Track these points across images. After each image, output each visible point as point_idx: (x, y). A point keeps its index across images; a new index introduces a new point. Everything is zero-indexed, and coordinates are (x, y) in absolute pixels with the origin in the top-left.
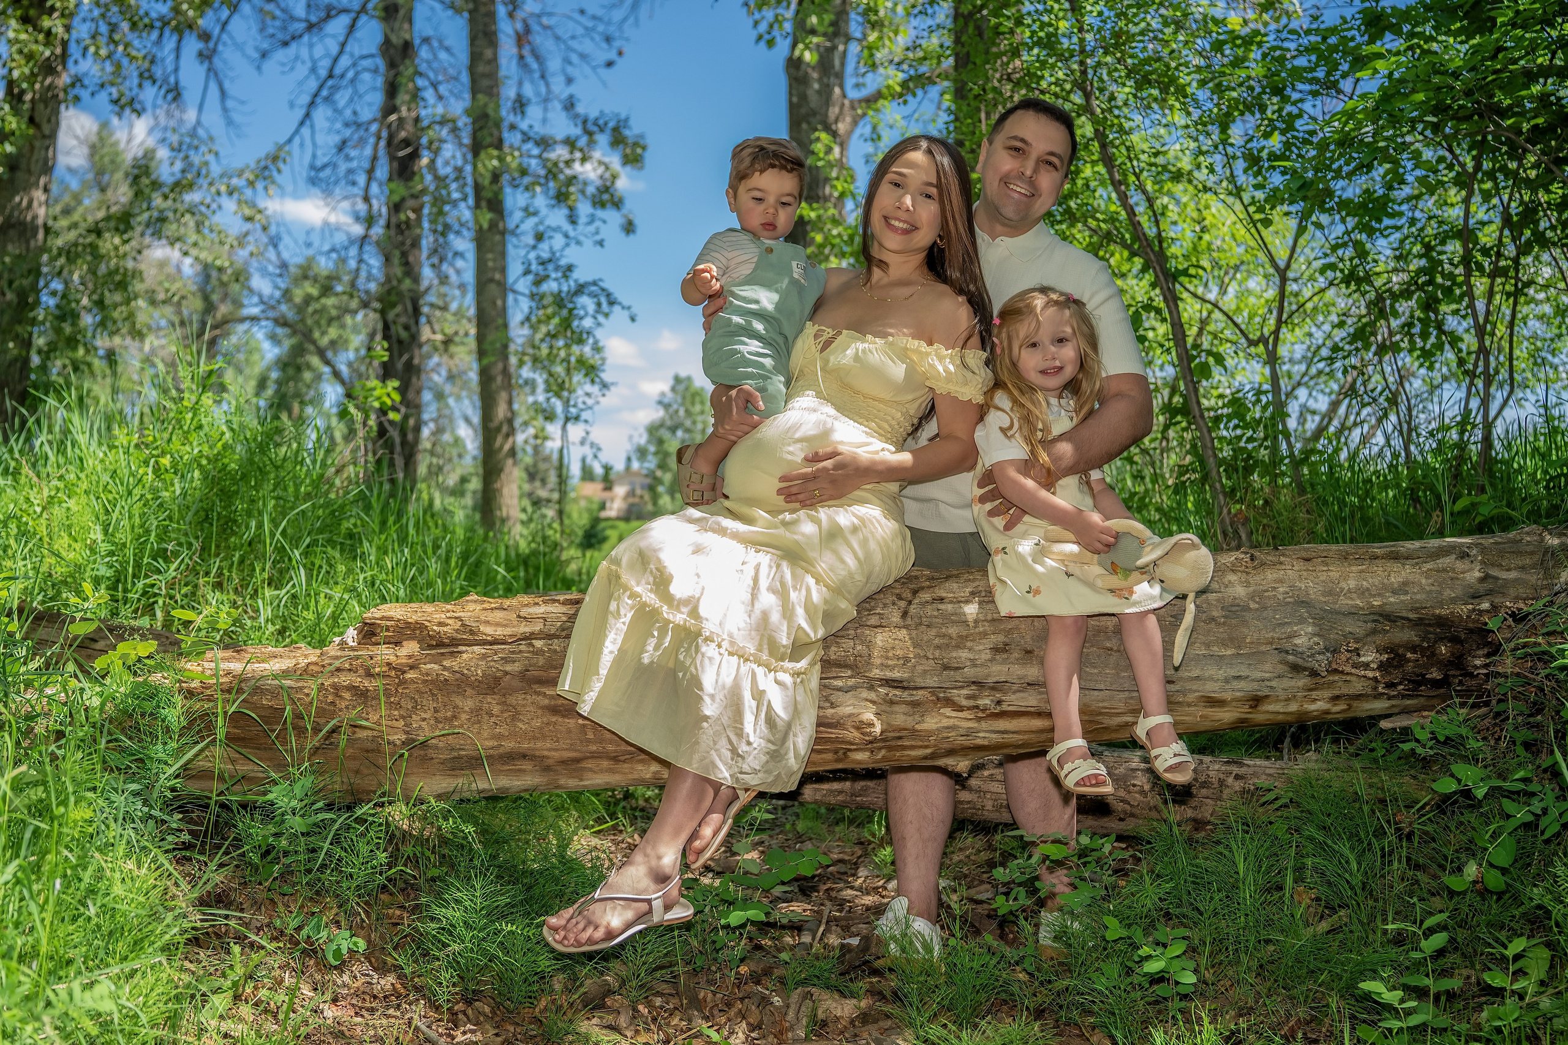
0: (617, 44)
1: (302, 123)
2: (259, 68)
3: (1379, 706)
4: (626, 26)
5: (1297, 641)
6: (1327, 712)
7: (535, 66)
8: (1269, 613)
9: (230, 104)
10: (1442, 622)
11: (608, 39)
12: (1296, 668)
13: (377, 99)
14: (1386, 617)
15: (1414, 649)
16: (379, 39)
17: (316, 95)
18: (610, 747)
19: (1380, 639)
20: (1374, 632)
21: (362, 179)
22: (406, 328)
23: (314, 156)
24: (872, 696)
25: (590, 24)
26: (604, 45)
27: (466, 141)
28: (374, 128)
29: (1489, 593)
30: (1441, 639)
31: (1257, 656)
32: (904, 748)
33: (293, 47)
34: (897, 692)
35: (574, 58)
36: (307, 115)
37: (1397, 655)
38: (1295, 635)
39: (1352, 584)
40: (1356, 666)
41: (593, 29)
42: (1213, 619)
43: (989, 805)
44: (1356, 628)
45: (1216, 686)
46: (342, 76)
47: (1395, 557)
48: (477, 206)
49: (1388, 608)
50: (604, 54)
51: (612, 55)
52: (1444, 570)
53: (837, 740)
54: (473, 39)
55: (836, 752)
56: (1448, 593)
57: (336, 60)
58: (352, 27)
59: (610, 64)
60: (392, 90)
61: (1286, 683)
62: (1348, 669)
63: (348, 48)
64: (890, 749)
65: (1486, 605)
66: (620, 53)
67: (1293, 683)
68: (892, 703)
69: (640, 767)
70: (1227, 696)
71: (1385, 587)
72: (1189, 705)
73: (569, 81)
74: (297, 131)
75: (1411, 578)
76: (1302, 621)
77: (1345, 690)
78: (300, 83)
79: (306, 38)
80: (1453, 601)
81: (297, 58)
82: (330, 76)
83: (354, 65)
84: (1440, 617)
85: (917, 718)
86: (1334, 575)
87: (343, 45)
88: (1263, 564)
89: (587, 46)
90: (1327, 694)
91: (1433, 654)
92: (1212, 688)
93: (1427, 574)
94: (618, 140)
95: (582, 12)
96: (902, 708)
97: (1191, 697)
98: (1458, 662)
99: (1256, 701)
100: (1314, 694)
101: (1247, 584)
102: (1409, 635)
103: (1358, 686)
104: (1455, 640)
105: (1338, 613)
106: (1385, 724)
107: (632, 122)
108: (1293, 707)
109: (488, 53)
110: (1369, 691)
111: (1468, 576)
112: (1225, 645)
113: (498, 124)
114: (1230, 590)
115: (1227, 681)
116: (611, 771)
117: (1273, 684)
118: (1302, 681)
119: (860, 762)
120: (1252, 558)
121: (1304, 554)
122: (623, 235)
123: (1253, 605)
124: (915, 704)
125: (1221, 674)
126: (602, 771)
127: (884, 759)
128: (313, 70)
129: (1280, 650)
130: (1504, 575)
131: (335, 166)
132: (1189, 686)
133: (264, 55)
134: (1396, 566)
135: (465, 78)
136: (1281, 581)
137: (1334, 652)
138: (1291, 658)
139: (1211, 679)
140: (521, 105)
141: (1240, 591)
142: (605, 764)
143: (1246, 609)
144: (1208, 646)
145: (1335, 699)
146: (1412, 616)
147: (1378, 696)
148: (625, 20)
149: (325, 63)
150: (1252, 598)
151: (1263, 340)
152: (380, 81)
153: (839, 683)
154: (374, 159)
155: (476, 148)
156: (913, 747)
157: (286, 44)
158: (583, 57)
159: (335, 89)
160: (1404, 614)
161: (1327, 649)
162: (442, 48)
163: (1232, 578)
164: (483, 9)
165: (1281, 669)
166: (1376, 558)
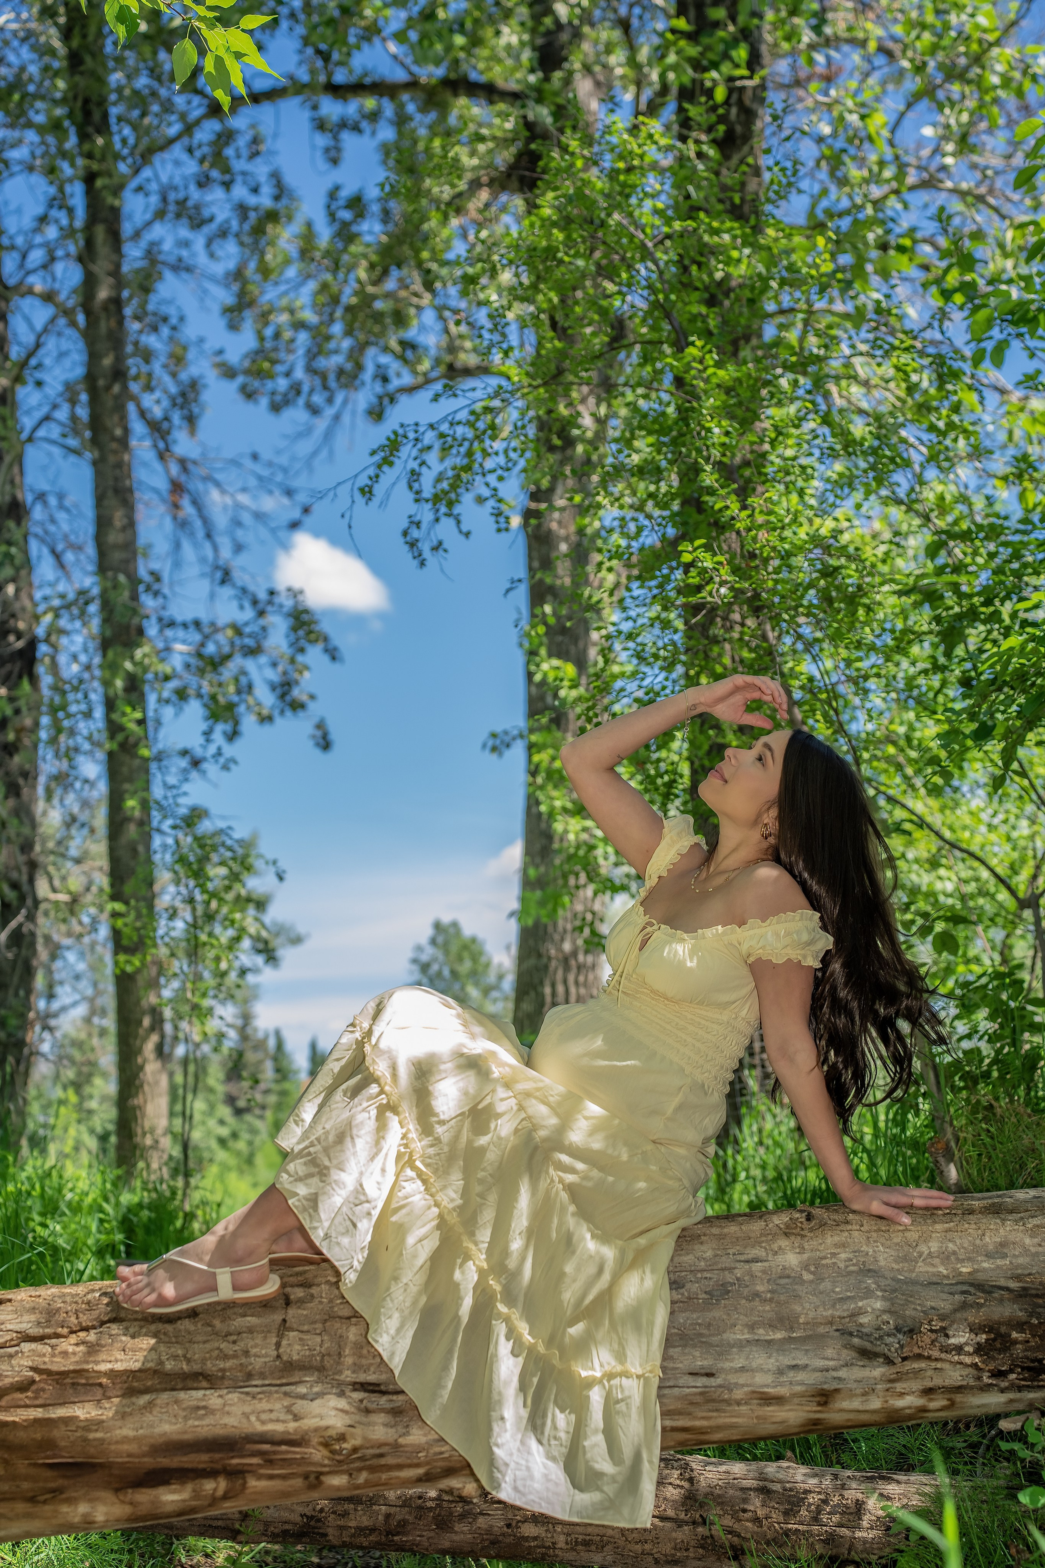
0: (302, 497)
3: (994, 1400)
5: (864, 1320)
6: (923, 1410)
7: (196, 520)
8: (826, 1285)
11: (289, 493)
12: (867, 1355)
14: (978, 1287)
15: (1020, 1326)
18: (25, 1485)
19: (972, 1316)
20: (964, 1306)
24: (342, 1403)
25: (265, 473)
27: (97, 630)
31: (813, 1341)
32: (389, 1468)
34: (374, 1397)
35: (246, 518)
37: (999, 1335)
38: (859, 1313)
39: (934, 1246)
40: (945, 1350)
41: (270, 479)
42: (757, 1295)
43: (561, 1540)
44: (945, 1303)
45: (769, 1379)
47: (996, 1210)
49: (981, 1276)
51: (296, 513)
53: (303, 1461)
54: (100, 499)
55: (306, 1477)
59: (294, 525)
61: (857, 1373)
62: (935, 1353)
64: (372, 1469)
66: (307, 510)
67: (866, 1373)
68: (367, 1411)
69: (65, 1509)
70: (783, 1391)
71: (976, 1250)
72: (738, 1403)
73: (239, 547)
75: (1011, 1238)
76: (868, 1294)
77: (938, 1381)
85: (401, 1430)
86: (910, 1235)
88: (822, 1225)
90: (916, 1386)
92: (763, 1381)
93: (1033, 1232)
95: (253, 456)
96: (381, 1418)
97: (738, 1394)
99: (824, 1397)
100: (899, 1387)
101: (802, 1250)
102: (1010, 1310)
103: (954, 1376)
105: (915, 1283)
106: (1004, 1425)
108: (876, 1404)
109: (119, 518)
110: (972, 1383)
112: (772, 1326)
114: (780, 1259)
115: (780, 1372)
116: (28, 1516)
117: (843, 1373)
118: (878, 1371)
119: (338, 1489)
120: (809, 1218)
123: (807, 1276)
124: (395, 1413)
125: (772, 1363)
126: (18, 1517)
127: (367, 1484)
129: (845, 1333)
132: (733, 1378)
134: (993, 1222)
137: (910, 1332)
138: (856, 1341)
139: (760, 1370)
141: (792, 1259)
142: (21, 1507)
143: (798, 1281)
144: (752, 1327)
145: (928, 1392)
146: (1013, 1285)
147: (986, 1388)
148: (315, 453)
150: (806, 1267)
153: (302, 1389)
155: (106, 644)
156: (400, 1467)
158: (257, 516)
160: (1002, 1282)
161: (898, 1329)
162: (61, 507)
163: (784, 1243)
164: (112, 459)
165: (847, 1355)
166: (971, 1212)
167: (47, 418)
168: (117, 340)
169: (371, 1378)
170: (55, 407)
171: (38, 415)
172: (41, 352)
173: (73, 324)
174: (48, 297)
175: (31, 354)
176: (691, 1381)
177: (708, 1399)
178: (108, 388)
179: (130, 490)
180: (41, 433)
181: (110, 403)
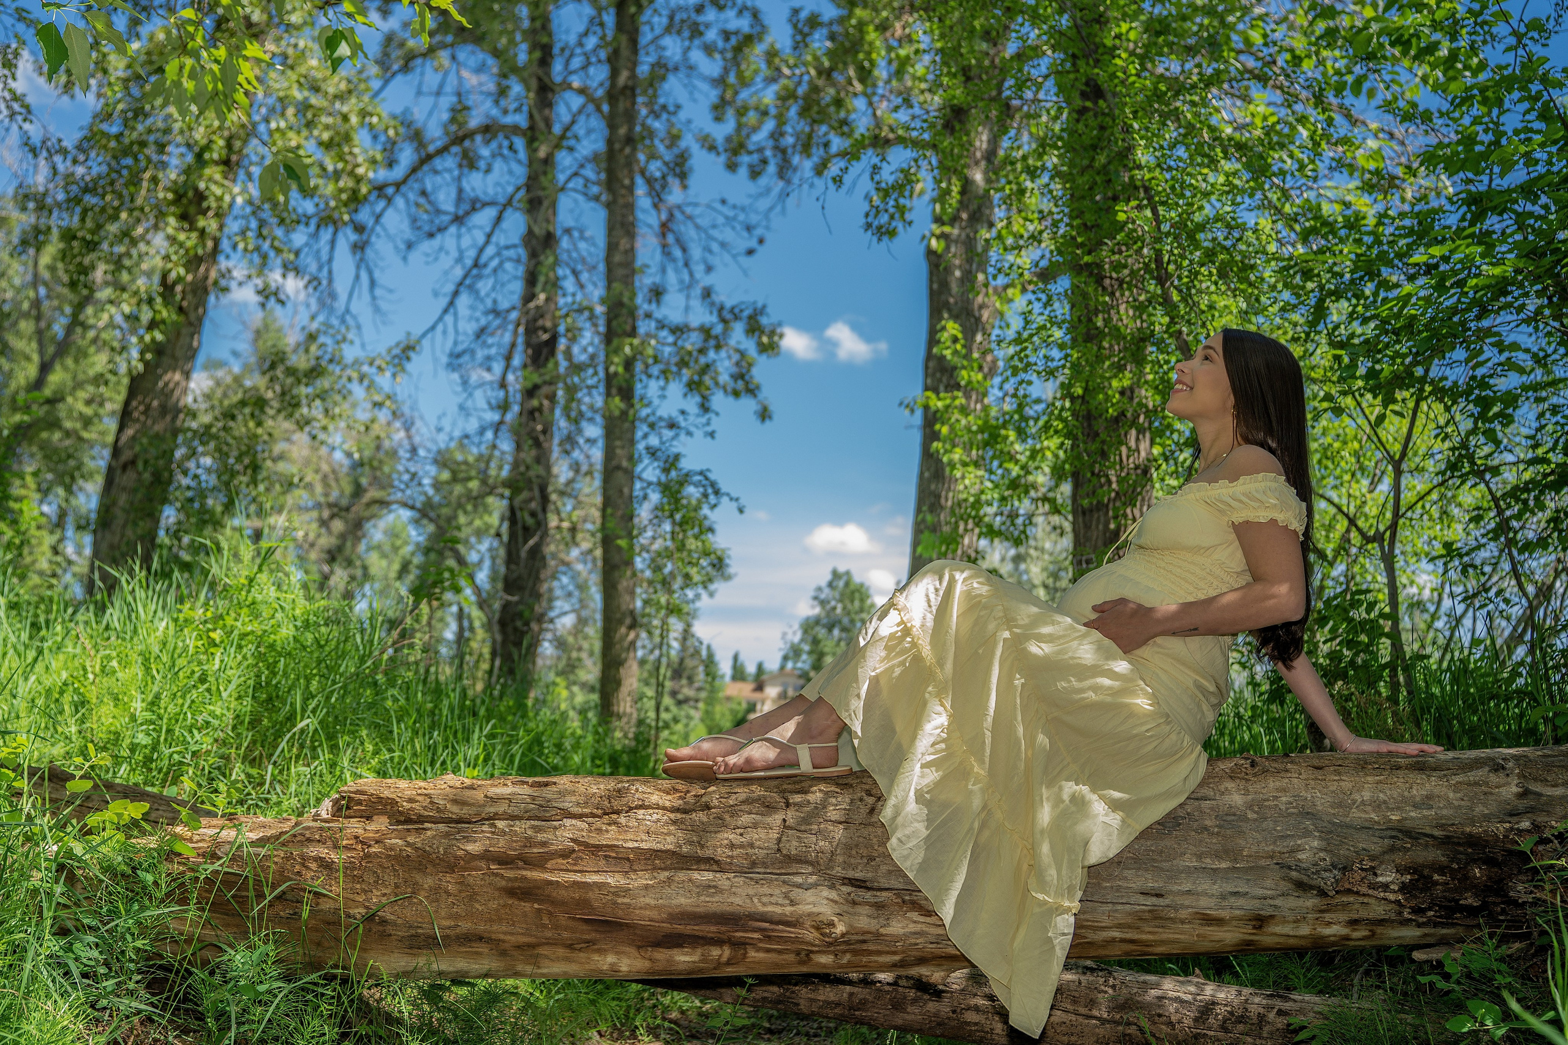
0: (759, 232)
1: (446, 311)
2: (405, 259)
3: (1408, 934)
4: (772, 215)
5: (1302, 856)
6: (1347, 938)
7: (677, 253)
8: (1269, 823)
9: (378, 292)
10: (1473, 841)
11: (749, 228)
12: (1302, 886)
13: (517, 287)
14: (1407, 833)
15: (1441, 870)
16: (522, 229)
17: (460, 284)
19: (1399, 858)
20: (1392, 849)
21: (498, 367)
22: (533, 514)
23: (456, 343)
24: (833, 895)
25: (731, 213)
26: (745, 234)
27: (602, 329)
28: (514, 315)
29: (1530, 810)
30: (1475, 861)
31: (1255, 871)
32: (870, 953)
33: (439, 237)
34: (862, 892)
35: (715, 247)
36: (451, 303)
37: (1422, 876)
38: (1298, 849)
39: (1367, 795)
40: (1373, 886)
41: (734, 218)
42: (1206, 828)
44: (1375, 846)
45: (1212, 902)
46: (485, 265)
47: (1421, 768)
48: (608, 394)
49: (1409, 823)
50: (745, 242)
51: (753, 243)
52: (1476, 784)
53: (796, 940)
54: (611, 229)
55: (798, 954)
56: (1479, 809)
57: (481, 250)
58: (499, 219)
59: (750, 252)
60: (531, 279)
61: (1292, 902)
62: (1364, 889)
63: (494, 239)
64: (855, 953)
65: (1525, 824)
66: (761, 241)
67: (1300, 902)
68: (854, 903)
70: (1225, 914)
71: (1405, 800)
72: (1183, 922)
73: (709, 269)
74: (440, 319)
75: (1436, 791)
76: (1307, 834)
77: (1363, 914)
78: (446, 273)
79: (453, 229)
80: (1487, 818)
81: (441, 249)
82: (476, 265)
83: (498, 254)
84: (1470, 835)
85: (882, 921)
86: (1346, 785)
87: (489, 236)
88: (1265, 771)
89: (728, 235)
90: (1343, 917)
91: (1466, 877)
92: (1206, 904)
93: (1456, 788)
94: (754, 327)
95: (723, 202)
96: (866, 910)
97: (1183, 914)
98: (1496, 888)
99: (1260, 921)
100: (1328, 917)
101: (1247, 792)
102: (1434, 855)
103: (1378, 910)
104: (1490, 862)
105: (1348, 826)
106: (1417, 955)
107: (769, 310)
108: (1305, 930)
109: (624, 244)
110: (1393, 916)
111: (1503, 790)
112: (1218, 856)
113: (632, 313)
114: (1227, 798)
115: (1223, 897)
117: (1278, 902)
118: (1311, 902)
119: (824, 966)
120: (1254, 765)
121: (1316, 762)
122: (757, 423)
123: (1250, 815)
124: (879, 906)
125: (1216, 889)
127: (850, 965)
128: (459, 260)
129: (1284, 866)
130: (1549, 791)
131: (473, 352)
132: (1179, 900)
133: (410, 246)
134: (1419, 778)
135: (602, 267)
136: (1284, 790)
137: (1344, 869)
138: (1294, 874)
139: (1205, 894)
140: (657, 293)
141: (1237, 799)
143: (1244, 818)
144: (1199, 857)
145: (1353, 923)
146: (1437, 833)
147: (1405, 922)
148: (771, 209)
149: (472, 253)
150: (1250, 807)
151: (1378, 538)
152: (521, 271)
153: (799, 879)
154: (513, 345)
155: (609, 337)
156: (879, 953)
157: (431, 235)
158: (723, 245)
159: (479, 277)
160: (1428, 831)
161: (1334, 866)
162: (582, 238)
163: (1230, 785)
164: (621, 201)
165: (1285, 886)
166: (1399, 768)
167: (576, 174)
168: (630, 116)
169: (858, 875)
170: (582, 166)
171: (569, 172)
172: (576, 128)
173: (599, 109)
174: (582, 91)
175: (567, 129)
176: (1142, 899)
177: (1156, 917)
178: (622, 150)
179: (633, 225)
180: (571, 185)
181: (622, 161)
